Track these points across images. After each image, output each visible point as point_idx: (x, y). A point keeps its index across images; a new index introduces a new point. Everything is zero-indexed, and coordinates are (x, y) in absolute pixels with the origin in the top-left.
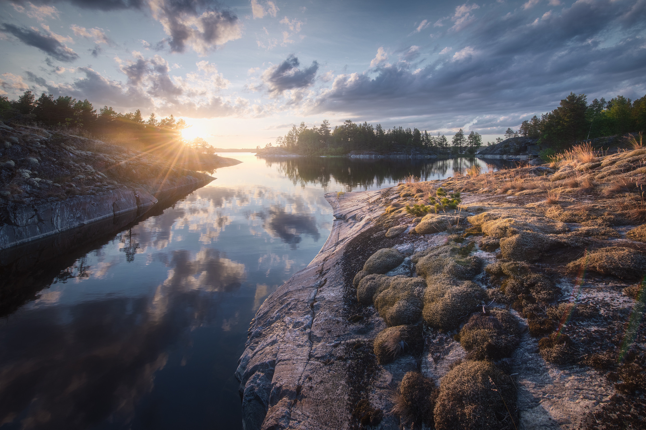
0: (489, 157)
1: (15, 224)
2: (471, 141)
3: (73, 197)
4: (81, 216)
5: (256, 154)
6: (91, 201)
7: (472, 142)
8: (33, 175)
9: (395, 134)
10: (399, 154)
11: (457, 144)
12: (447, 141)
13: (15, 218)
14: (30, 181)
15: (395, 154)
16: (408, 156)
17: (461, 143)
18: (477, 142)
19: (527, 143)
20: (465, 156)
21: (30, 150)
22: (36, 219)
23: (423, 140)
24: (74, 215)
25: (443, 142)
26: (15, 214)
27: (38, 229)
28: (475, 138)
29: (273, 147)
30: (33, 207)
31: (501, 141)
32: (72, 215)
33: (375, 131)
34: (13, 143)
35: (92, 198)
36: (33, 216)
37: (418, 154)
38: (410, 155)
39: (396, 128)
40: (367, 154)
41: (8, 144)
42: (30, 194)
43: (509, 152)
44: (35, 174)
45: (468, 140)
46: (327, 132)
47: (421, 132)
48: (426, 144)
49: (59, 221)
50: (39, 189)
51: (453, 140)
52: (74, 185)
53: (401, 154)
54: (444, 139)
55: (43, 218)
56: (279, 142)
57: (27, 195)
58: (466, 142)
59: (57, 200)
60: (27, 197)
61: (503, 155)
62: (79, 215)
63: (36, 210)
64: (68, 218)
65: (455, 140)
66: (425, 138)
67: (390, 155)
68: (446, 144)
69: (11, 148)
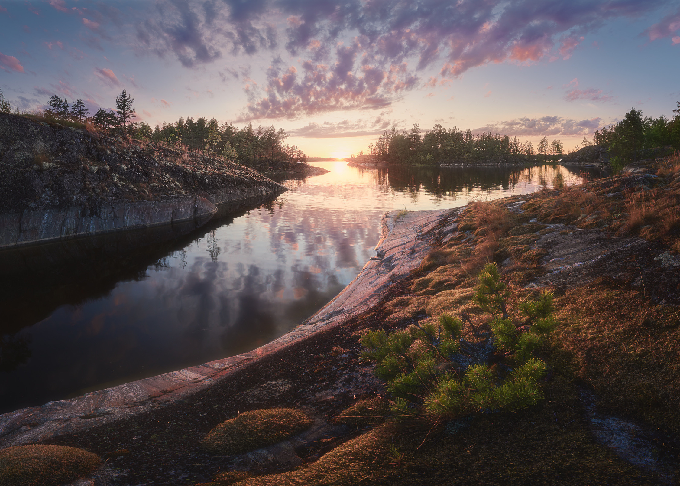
0: (570, 164)
1: (100, 217)
2: (554, 148)
3: (142, 201)
4: (145, 219)
5: (348, 163)
6: (154, 207)
7: (555, 150)
8: (120, 179)
9: (484, 140)
10: (488, 162)
11: (542, 151)
12: (533, 148)
13: (100, 212)
14: (116, 184)
15: (483, 162)
16: (496, 164)
17: (545, 150)
18: (559, 150)
19: (599, 152)
20: (549, 164)
21: (124, 158)
22: (112, 215)
23: (511, 147)
24: (140, 217)
25: (530, 149)
26: (100, 208)
27: (113, 224)
28: (558, 145)
29: (365, 155)
30: (112, 205)
31: (579, 149)
32: (138, 217)
33: (465, 138)
34: (112, 151)
35: (156, 204)
36: (111, 213)
37: (506, 162)
38: (498, 163)
39: (485, 134)
40: (457, 163)
41: (108, 151)
42: (114, 194)
43: (586, 160)
44: (122, 178)
45: (551, 148)
46: (418, 137)
47: (510, 138)
48: (514, 151)
49: (129, 220)
50: (121, 191)
51: (539, 147)
52: (147, 191)
53: (490, 162)
54: (530, 146)
55: (117, 216)
56: (371, 150)
57: (112, 195)
58: (550, 151)
59: (129, 202)
60: (111, 196)
61: (581, 162)
62: (143, 218)
63: (113, 208)
64: (135, 219)
65: (540, 147)
66: (513, 145)
67: (479, 163)
68: (532, 152)
69: (110, 155)
